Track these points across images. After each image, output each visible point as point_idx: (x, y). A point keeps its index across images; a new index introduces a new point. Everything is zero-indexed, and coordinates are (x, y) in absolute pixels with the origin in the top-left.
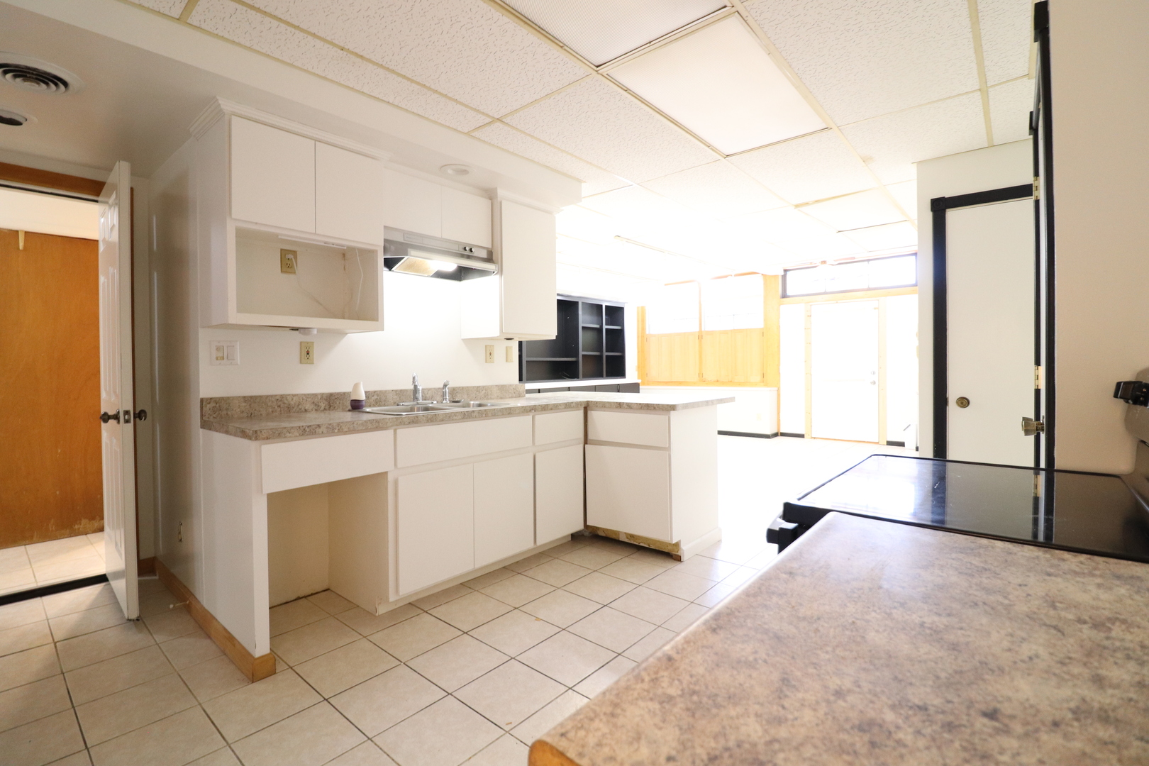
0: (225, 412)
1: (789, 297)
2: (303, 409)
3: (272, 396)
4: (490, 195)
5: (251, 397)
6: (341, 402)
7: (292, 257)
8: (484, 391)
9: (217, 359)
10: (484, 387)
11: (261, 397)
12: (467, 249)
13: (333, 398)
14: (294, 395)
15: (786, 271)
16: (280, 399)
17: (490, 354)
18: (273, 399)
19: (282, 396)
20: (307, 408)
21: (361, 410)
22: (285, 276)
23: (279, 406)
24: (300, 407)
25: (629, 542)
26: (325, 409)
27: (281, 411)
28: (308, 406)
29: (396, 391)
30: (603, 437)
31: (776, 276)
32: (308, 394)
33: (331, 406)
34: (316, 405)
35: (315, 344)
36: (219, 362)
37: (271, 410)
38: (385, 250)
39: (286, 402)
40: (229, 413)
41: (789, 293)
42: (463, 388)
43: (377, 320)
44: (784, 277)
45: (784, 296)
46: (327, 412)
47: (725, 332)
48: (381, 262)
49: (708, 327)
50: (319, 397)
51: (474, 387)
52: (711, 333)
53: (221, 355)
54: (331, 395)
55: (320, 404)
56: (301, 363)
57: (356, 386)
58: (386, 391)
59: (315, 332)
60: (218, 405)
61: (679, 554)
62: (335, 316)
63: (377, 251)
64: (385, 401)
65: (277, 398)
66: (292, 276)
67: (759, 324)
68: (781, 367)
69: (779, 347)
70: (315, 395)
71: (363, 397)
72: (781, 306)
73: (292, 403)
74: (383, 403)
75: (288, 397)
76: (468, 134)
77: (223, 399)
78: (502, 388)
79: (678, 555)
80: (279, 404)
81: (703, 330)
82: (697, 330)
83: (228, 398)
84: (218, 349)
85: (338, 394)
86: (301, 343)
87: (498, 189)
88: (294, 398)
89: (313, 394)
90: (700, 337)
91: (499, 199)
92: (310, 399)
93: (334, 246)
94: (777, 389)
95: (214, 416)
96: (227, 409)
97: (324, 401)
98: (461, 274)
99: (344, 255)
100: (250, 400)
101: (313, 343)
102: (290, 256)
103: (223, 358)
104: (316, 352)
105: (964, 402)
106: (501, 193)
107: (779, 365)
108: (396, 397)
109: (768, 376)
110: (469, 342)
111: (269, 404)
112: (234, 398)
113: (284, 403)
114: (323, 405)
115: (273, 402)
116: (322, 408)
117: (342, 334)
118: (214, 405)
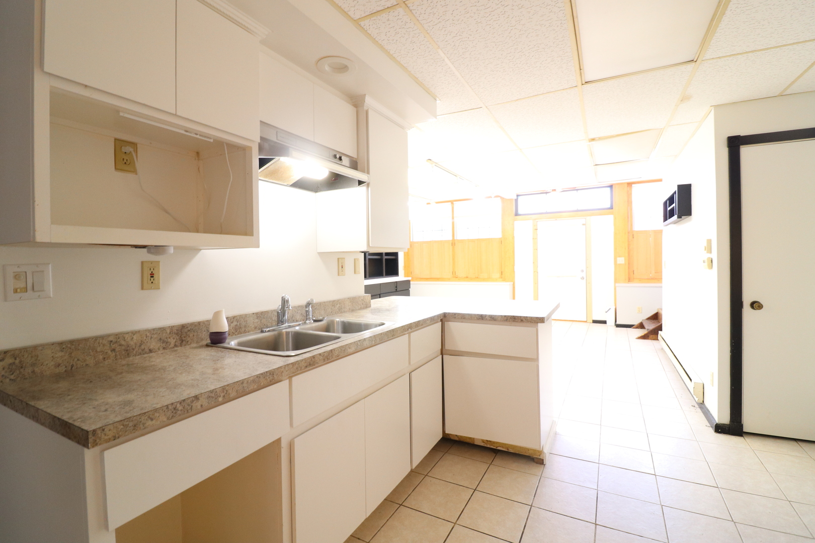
0: (29, 370)
1: (520, 215)
2: (147, 350)
3: (102, 337)
4: (356, 102)
5: (72, 342)
6: (195, 334)
7: (131, 150)
8: (338, 305)
9: (16, 291)
10: (338, 300)
11: (86, 340)
12: (338, 156)
13: (186, 330)
14: (134, 333)
15: (518, 196)
16: (114, 340)
17: (341, 267)
18: (105, 342)
19: (117, 335)
20: (151, 347)
21: (225, 345)
22: (119, 174)
23: (114, 350)
24: (143, 347)
25: (486, 446)
26: (176, 346)
27: (116, 355)
28: (153, 345)
29: (257, 314)
30: (462, 348)
31: (511, 200)
32: (154, 330)
33: (182, 341)
34: (164, 342)
35: (161, 264)
36: (18, 295)
37: (101, 357)
38: (261, 149)
39: (123, 343)
40: (36, 370)
41: (520, 212)
42: (320, 303)
43: (252, 234)
44: (516, 200)
45: (517, 214)
46: (179, 349)
47: (473, 241)
48: (256, 163)
49: (459, 236)
50: (168, 331)
51: (330, 301)
52: (462, 241)
53: (23, 285)
54: (183, 326)
55: (169, 340)
56: (142, 288)
57: (217, 314)
58: (246, 315)
59: (172, 250)
60: (17, 361)
61: (541, 457)
62: (187, 229)
63: (250, 148)
64: (245, 326)
65: (111, 339)
66: (130, 176)
67: (498, 235)
68: (515, 267)
69: (514, 252)
70: (162, 329)
71: (225, 327)
72: (515, 222)
73: (132, 343)
74: (243, 330)
75: (126, 336)
76: (357, 22)
77: (24, 350)
78: (353, 300)
79: (540, 459)
80: (113, 346)
81: (455, 238)
82: (450, 238)
83: (35, 347)
84: (17, 276)
85: (192, 324)
86: (142, 263)
87: (367, 96)
88: (135, 337)
89: (160, 329)
90: (453, 243)
91: (365, 108)
92: (155, 336)
93: (198, 136)
94: (512, 283)
95: (12, 377)
96: (33, 365)
97: (174, 336)
98: (336, 181)
99: (198, 153)
100: (71, 346)
101: (159, 262)
102: (129, 149)
103: (25, 290)
104: (162, 274)
105: (756, 305)
106: (369, 101)
107: (514, 265)
108: (256, 320)
109: (505, 274)
110: (324, 256)
111: (99, 350)
112: (43, 346)
113: (120, 345)
114: (172, 341)
115: (104, 345)
116: (172, 345)
117: (196, 250)
118: (11, 361)
